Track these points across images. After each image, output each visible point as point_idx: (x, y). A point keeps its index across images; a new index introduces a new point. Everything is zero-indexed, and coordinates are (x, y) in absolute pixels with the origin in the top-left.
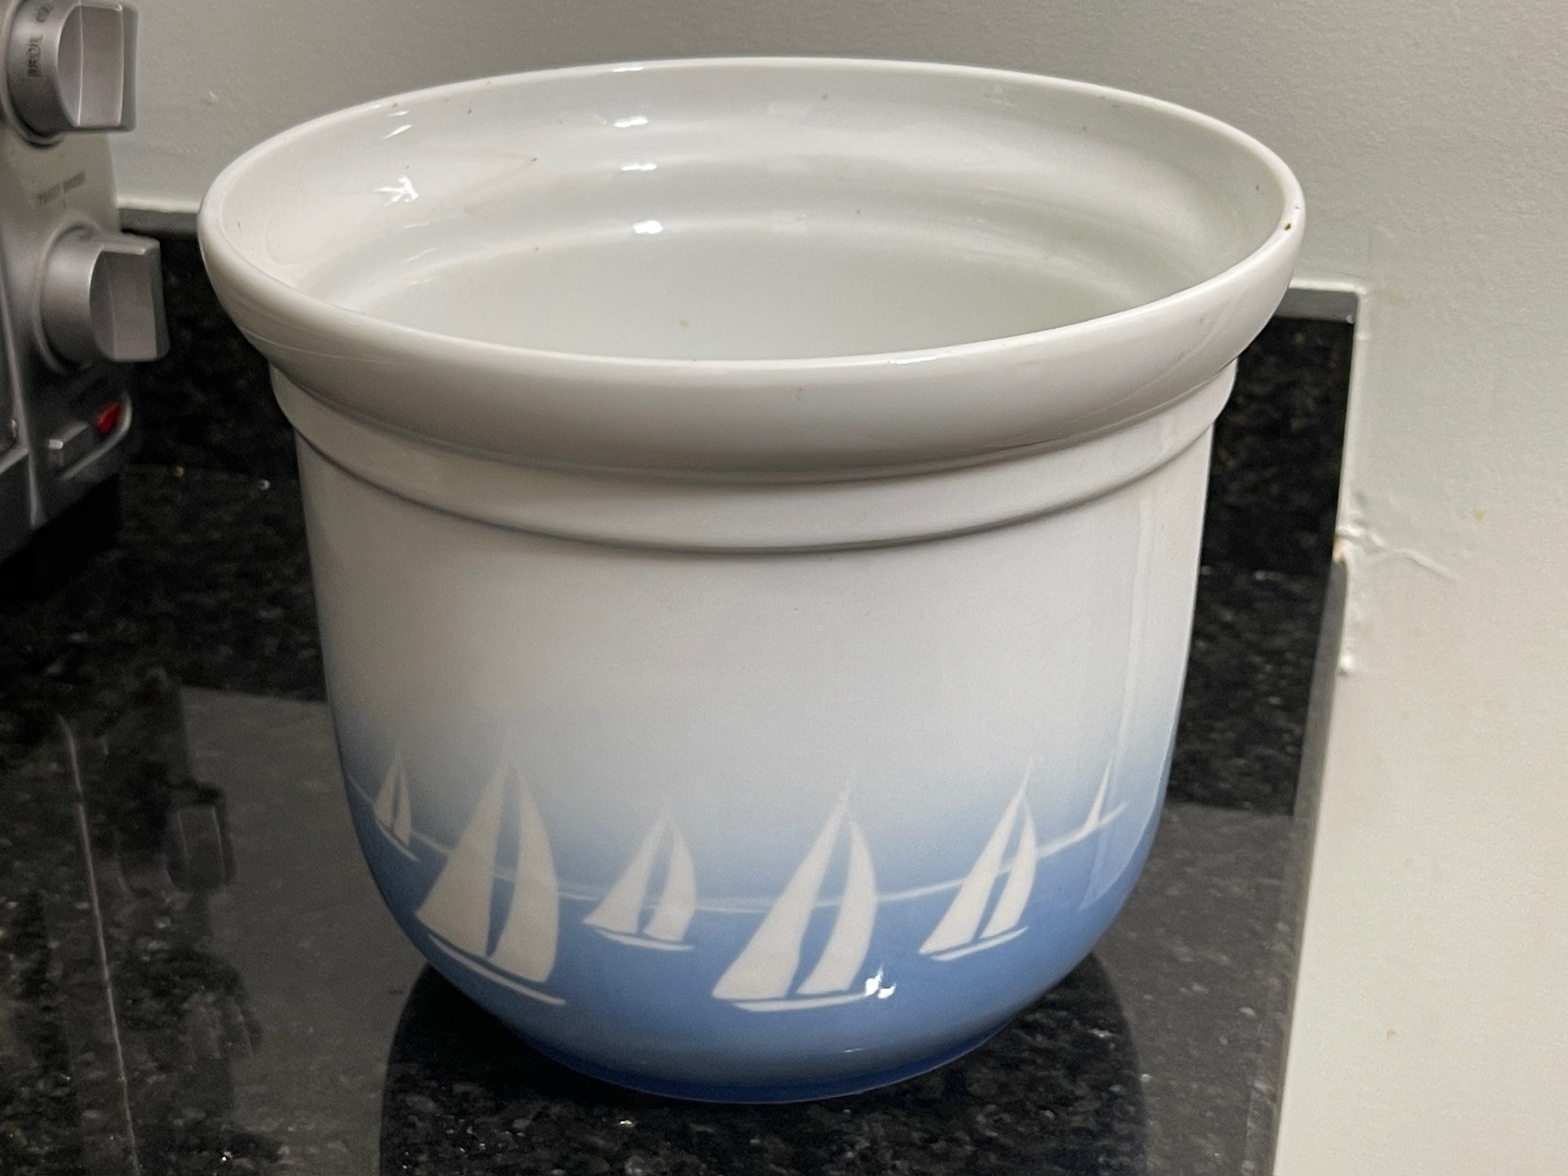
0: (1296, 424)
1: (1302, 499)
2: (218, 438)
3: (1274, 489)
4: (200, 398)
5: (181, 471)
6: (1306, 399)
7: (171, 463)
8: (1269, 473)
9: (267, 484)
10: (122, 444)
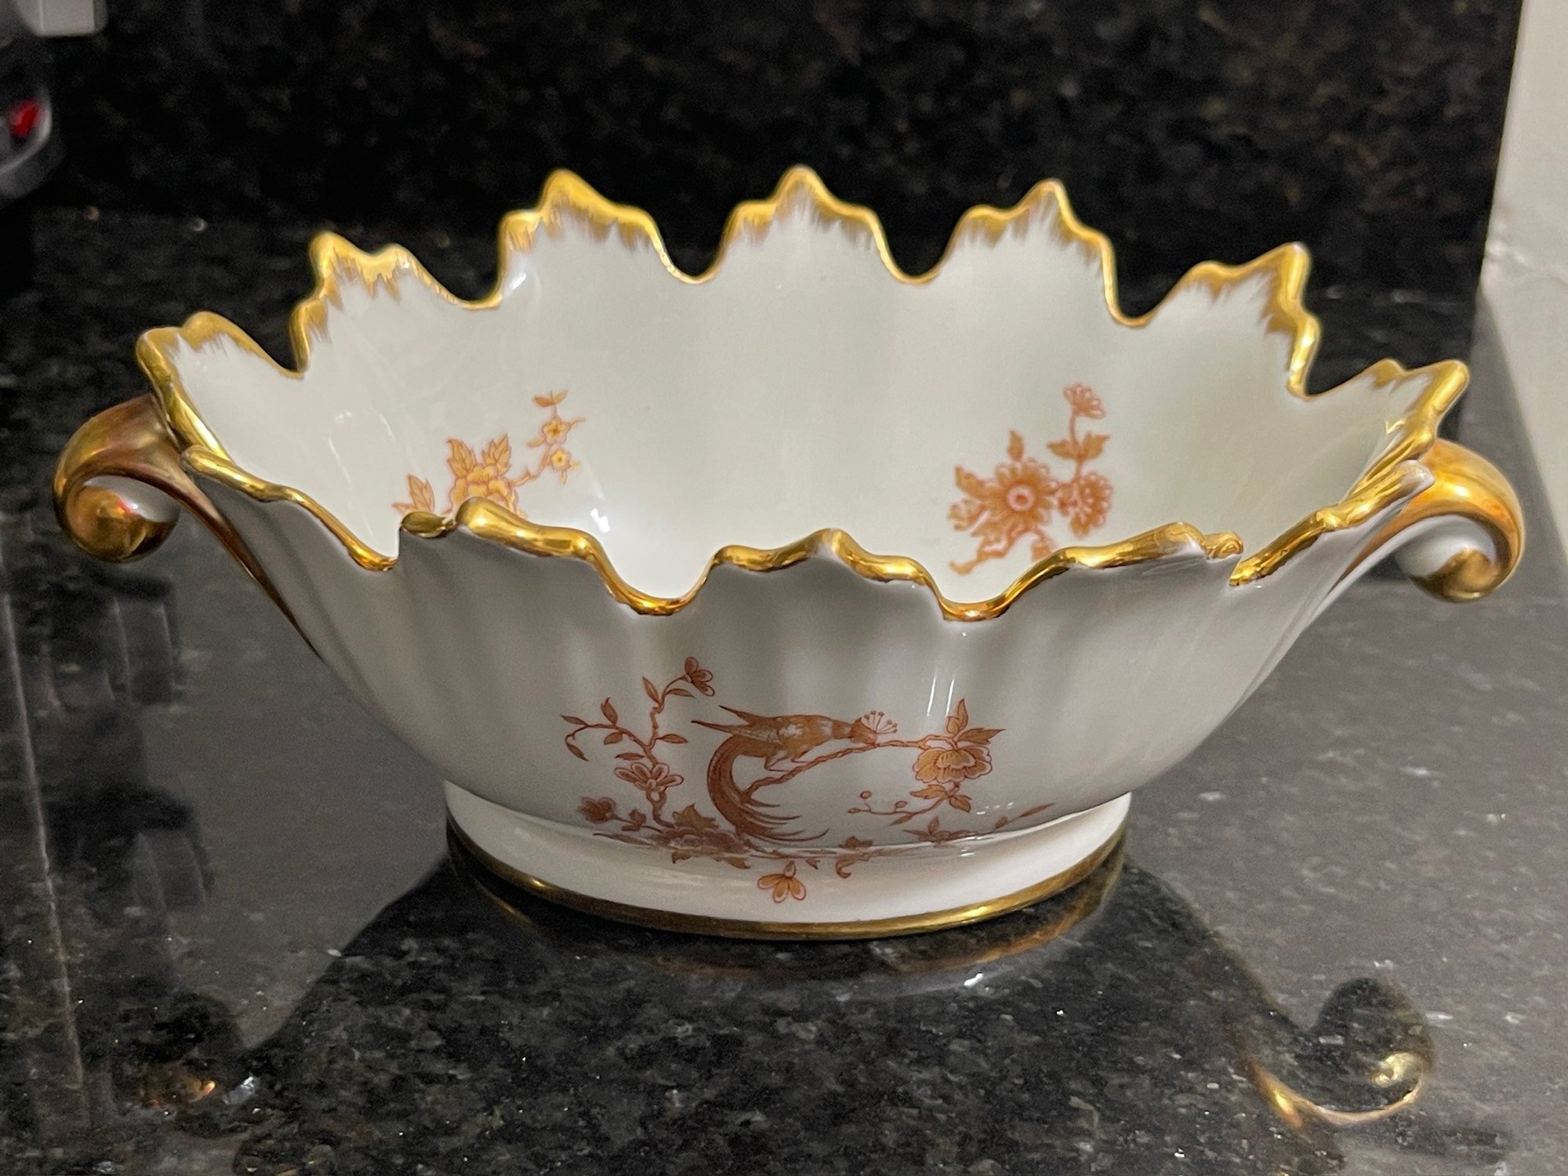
0: (1452, 111)
1: (1453, 203)
2: (141, 169)
3: (1420, 192)
4: (119, 121)
5: (94, 214)
6: (1464, 79)
7: (82, 204)
8: (1413, 173)
9: (202, 226)
10: (43, 154)
